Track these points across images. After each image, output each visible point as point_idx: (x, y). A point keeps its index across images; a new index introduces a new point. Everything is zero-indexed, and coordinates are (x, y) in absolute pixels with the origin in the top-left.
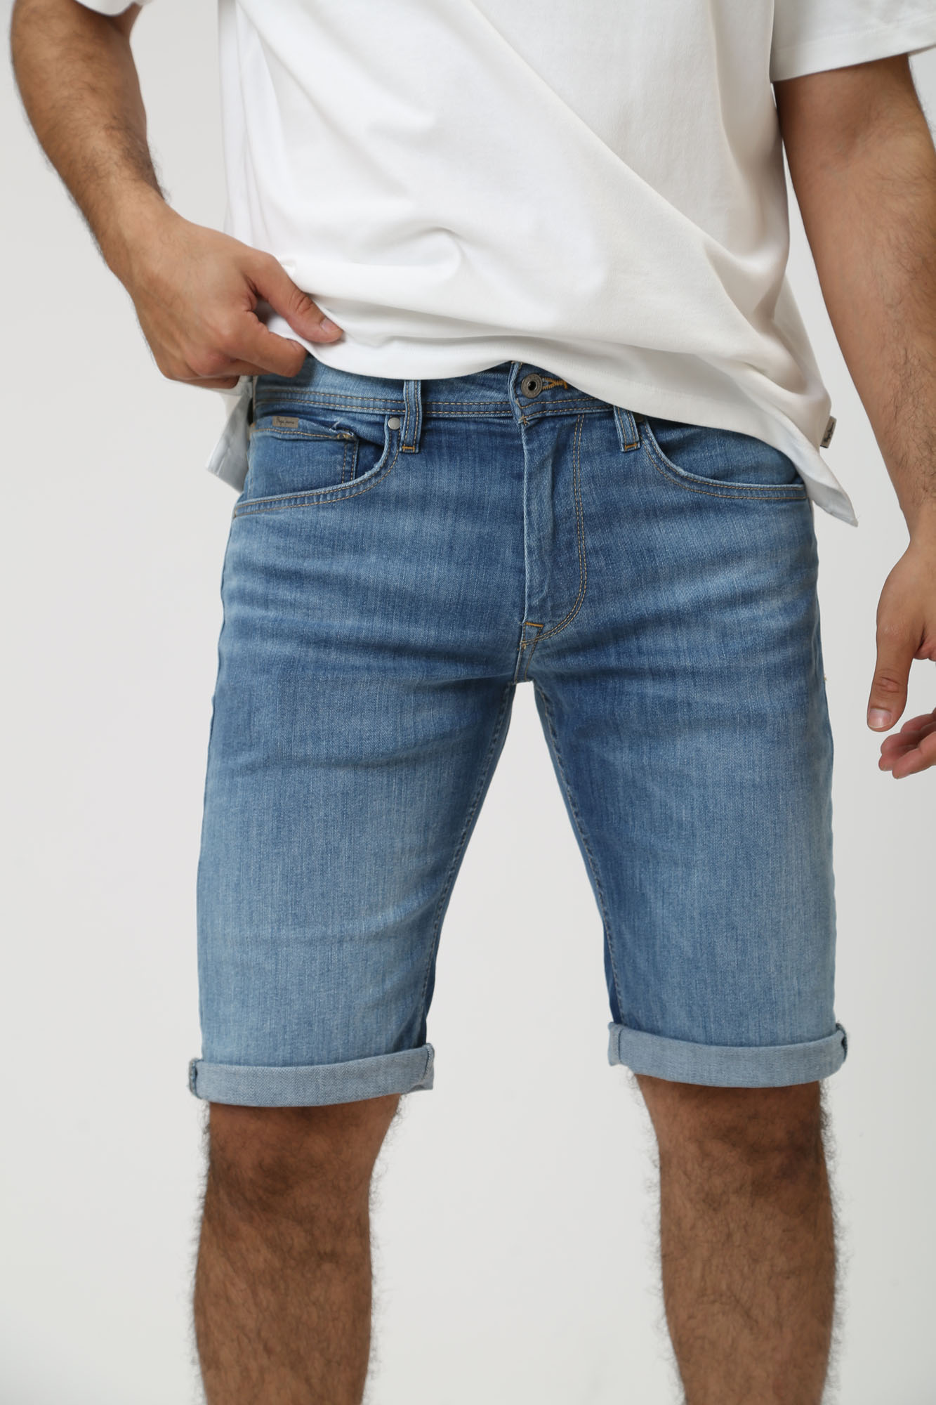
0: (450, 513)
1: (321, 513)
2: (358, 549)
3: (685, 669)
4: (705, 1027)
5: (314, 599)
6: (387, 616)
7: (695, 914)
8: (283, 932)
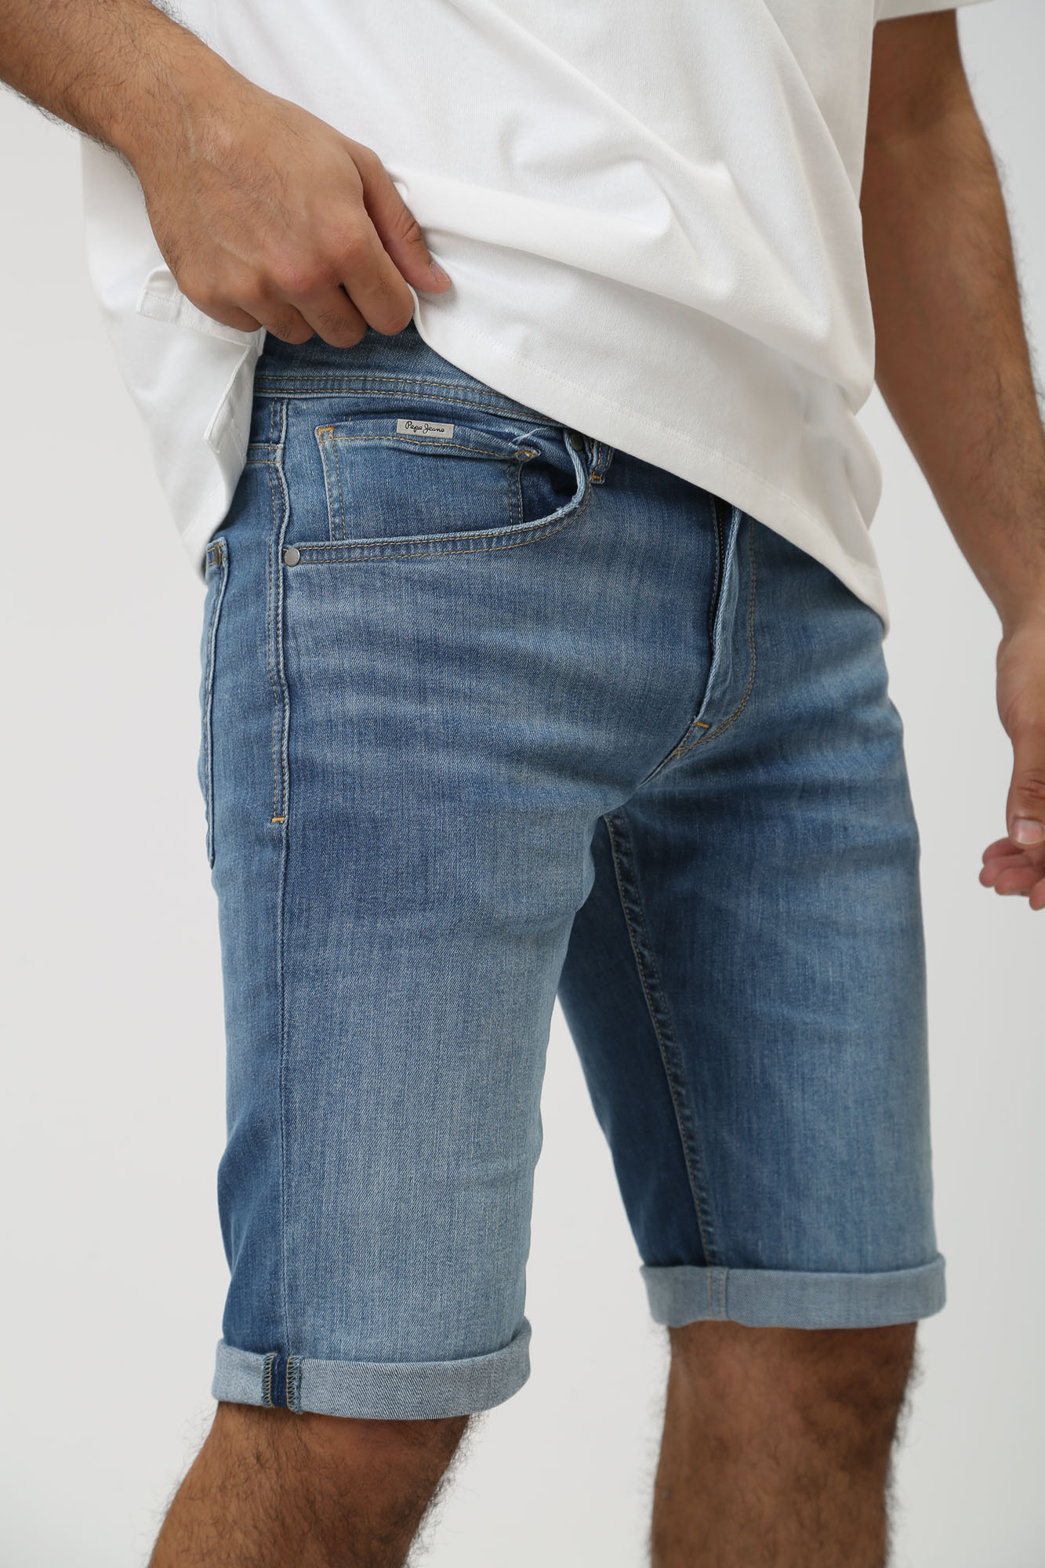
0: (635, 570)
1: (494, 564)
2: (541, 618)
3: (842, 783)
4: (860, 1251)
5: (496, 690)
6: (572, 716)
7: (850, 1104)
8: (463, 1169)
